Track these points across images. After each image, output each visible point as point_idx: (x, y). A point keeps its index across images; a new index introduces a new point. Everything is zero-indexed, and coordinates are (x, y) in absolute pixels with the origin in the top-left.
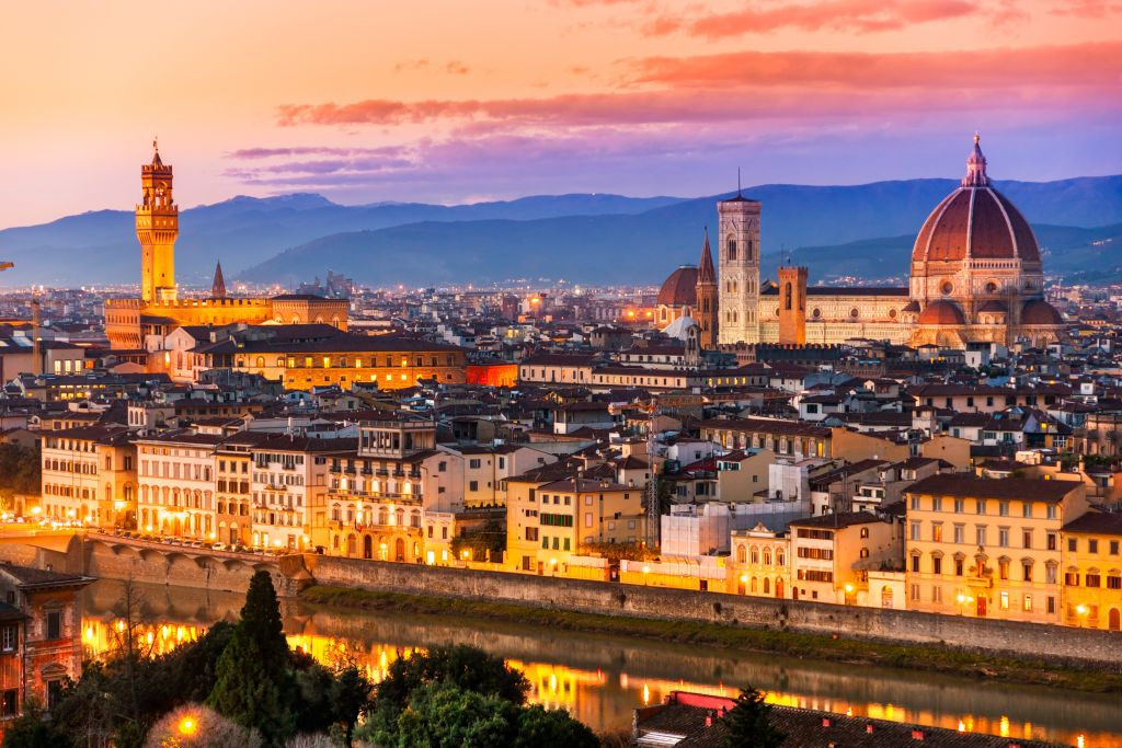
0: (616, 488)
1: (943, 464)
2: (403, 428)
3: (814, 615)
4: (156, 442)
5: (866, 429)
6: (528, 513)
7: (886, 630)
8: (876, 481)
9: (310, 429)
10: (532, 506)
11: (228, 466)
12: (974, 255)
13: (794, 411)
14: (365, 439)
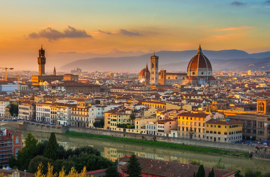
0: (125, 114)
1: (186, 110)
2: (85, 102)
3: (161, 138)
4: (39, 104)
5: (173, 103)
6: (108, 119)
7: (174, 141)
8: (173, 113)
9: (68, 102)
10: (109, 117)
11: (53, 109)
12: (199, 67)
13: (160, 99)
14: (78, 104)
